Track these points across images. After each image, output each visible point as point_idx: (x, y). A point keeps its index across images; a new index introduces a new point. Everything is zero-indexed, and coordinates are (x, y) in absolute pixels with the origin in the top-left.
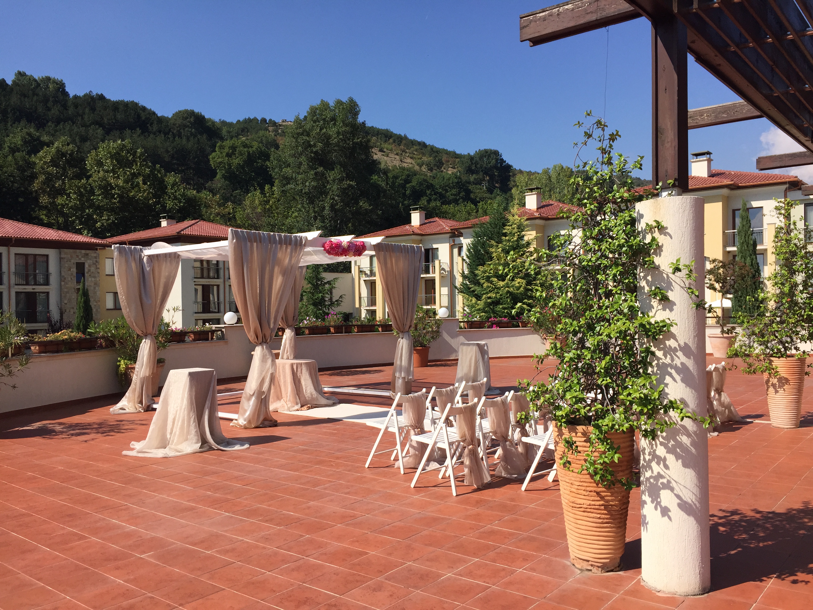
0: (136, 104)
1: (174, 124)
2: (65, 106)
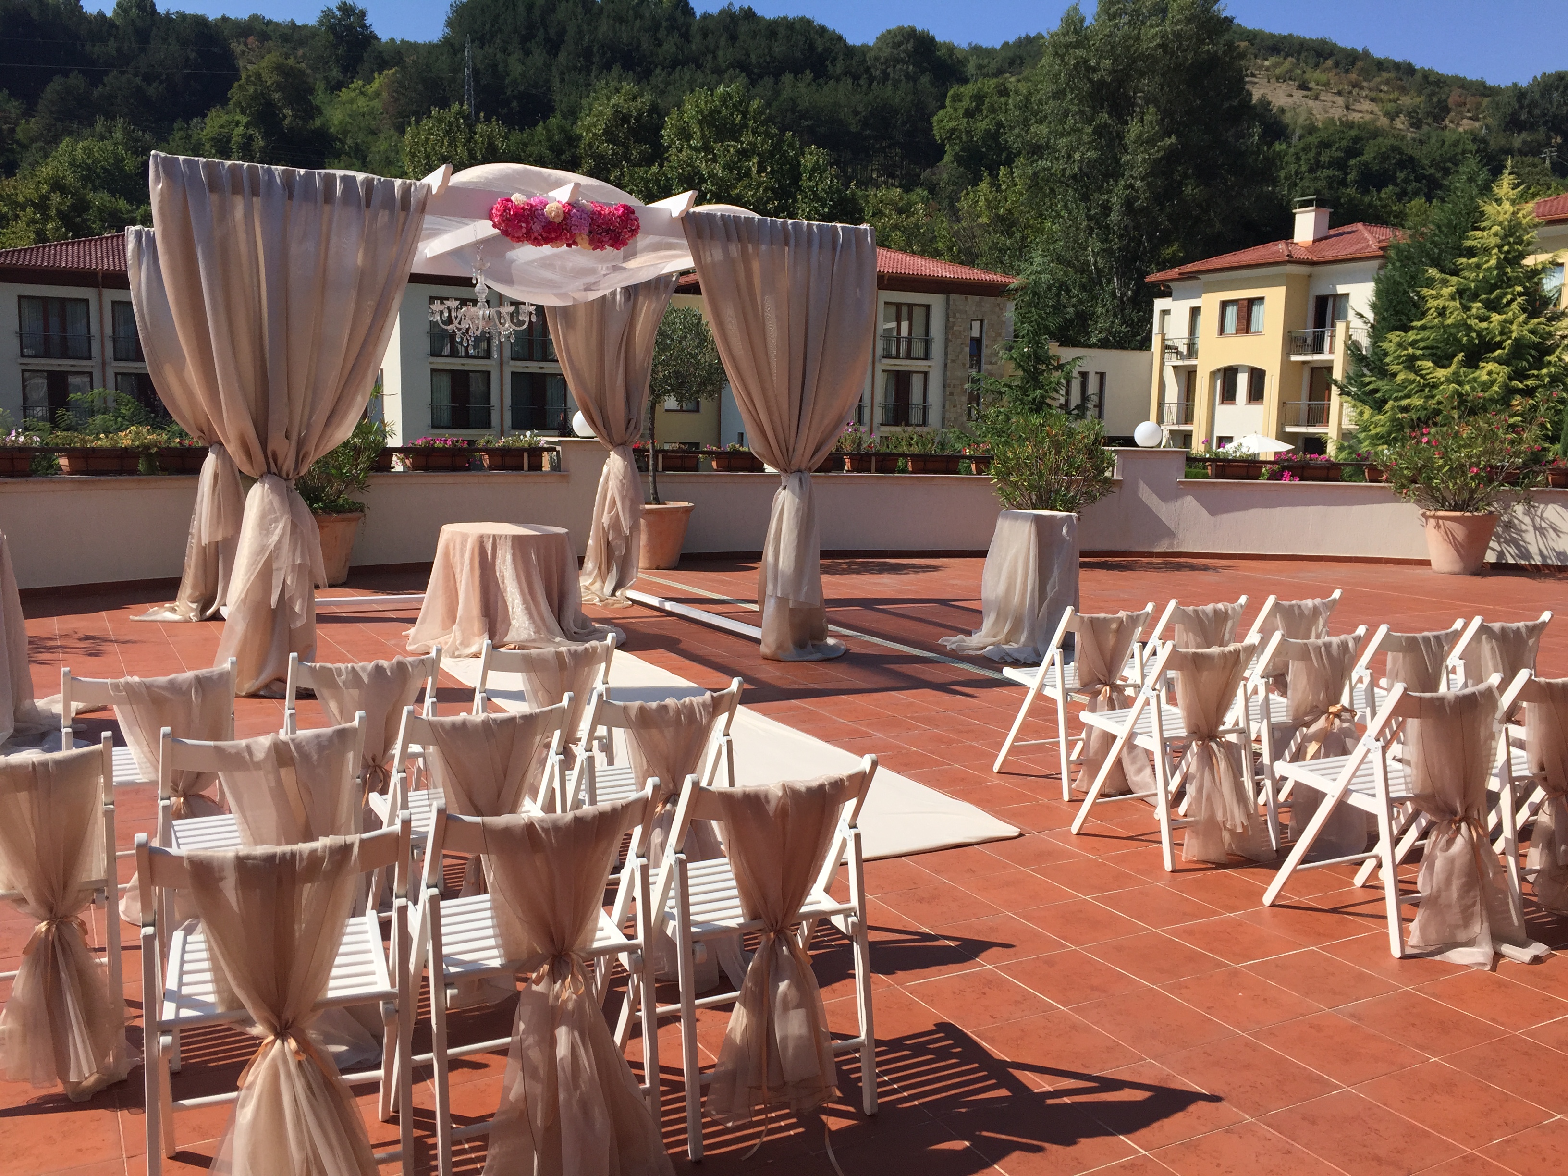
0: (809, 22)
1: (877, 59)
2: (686, 37)
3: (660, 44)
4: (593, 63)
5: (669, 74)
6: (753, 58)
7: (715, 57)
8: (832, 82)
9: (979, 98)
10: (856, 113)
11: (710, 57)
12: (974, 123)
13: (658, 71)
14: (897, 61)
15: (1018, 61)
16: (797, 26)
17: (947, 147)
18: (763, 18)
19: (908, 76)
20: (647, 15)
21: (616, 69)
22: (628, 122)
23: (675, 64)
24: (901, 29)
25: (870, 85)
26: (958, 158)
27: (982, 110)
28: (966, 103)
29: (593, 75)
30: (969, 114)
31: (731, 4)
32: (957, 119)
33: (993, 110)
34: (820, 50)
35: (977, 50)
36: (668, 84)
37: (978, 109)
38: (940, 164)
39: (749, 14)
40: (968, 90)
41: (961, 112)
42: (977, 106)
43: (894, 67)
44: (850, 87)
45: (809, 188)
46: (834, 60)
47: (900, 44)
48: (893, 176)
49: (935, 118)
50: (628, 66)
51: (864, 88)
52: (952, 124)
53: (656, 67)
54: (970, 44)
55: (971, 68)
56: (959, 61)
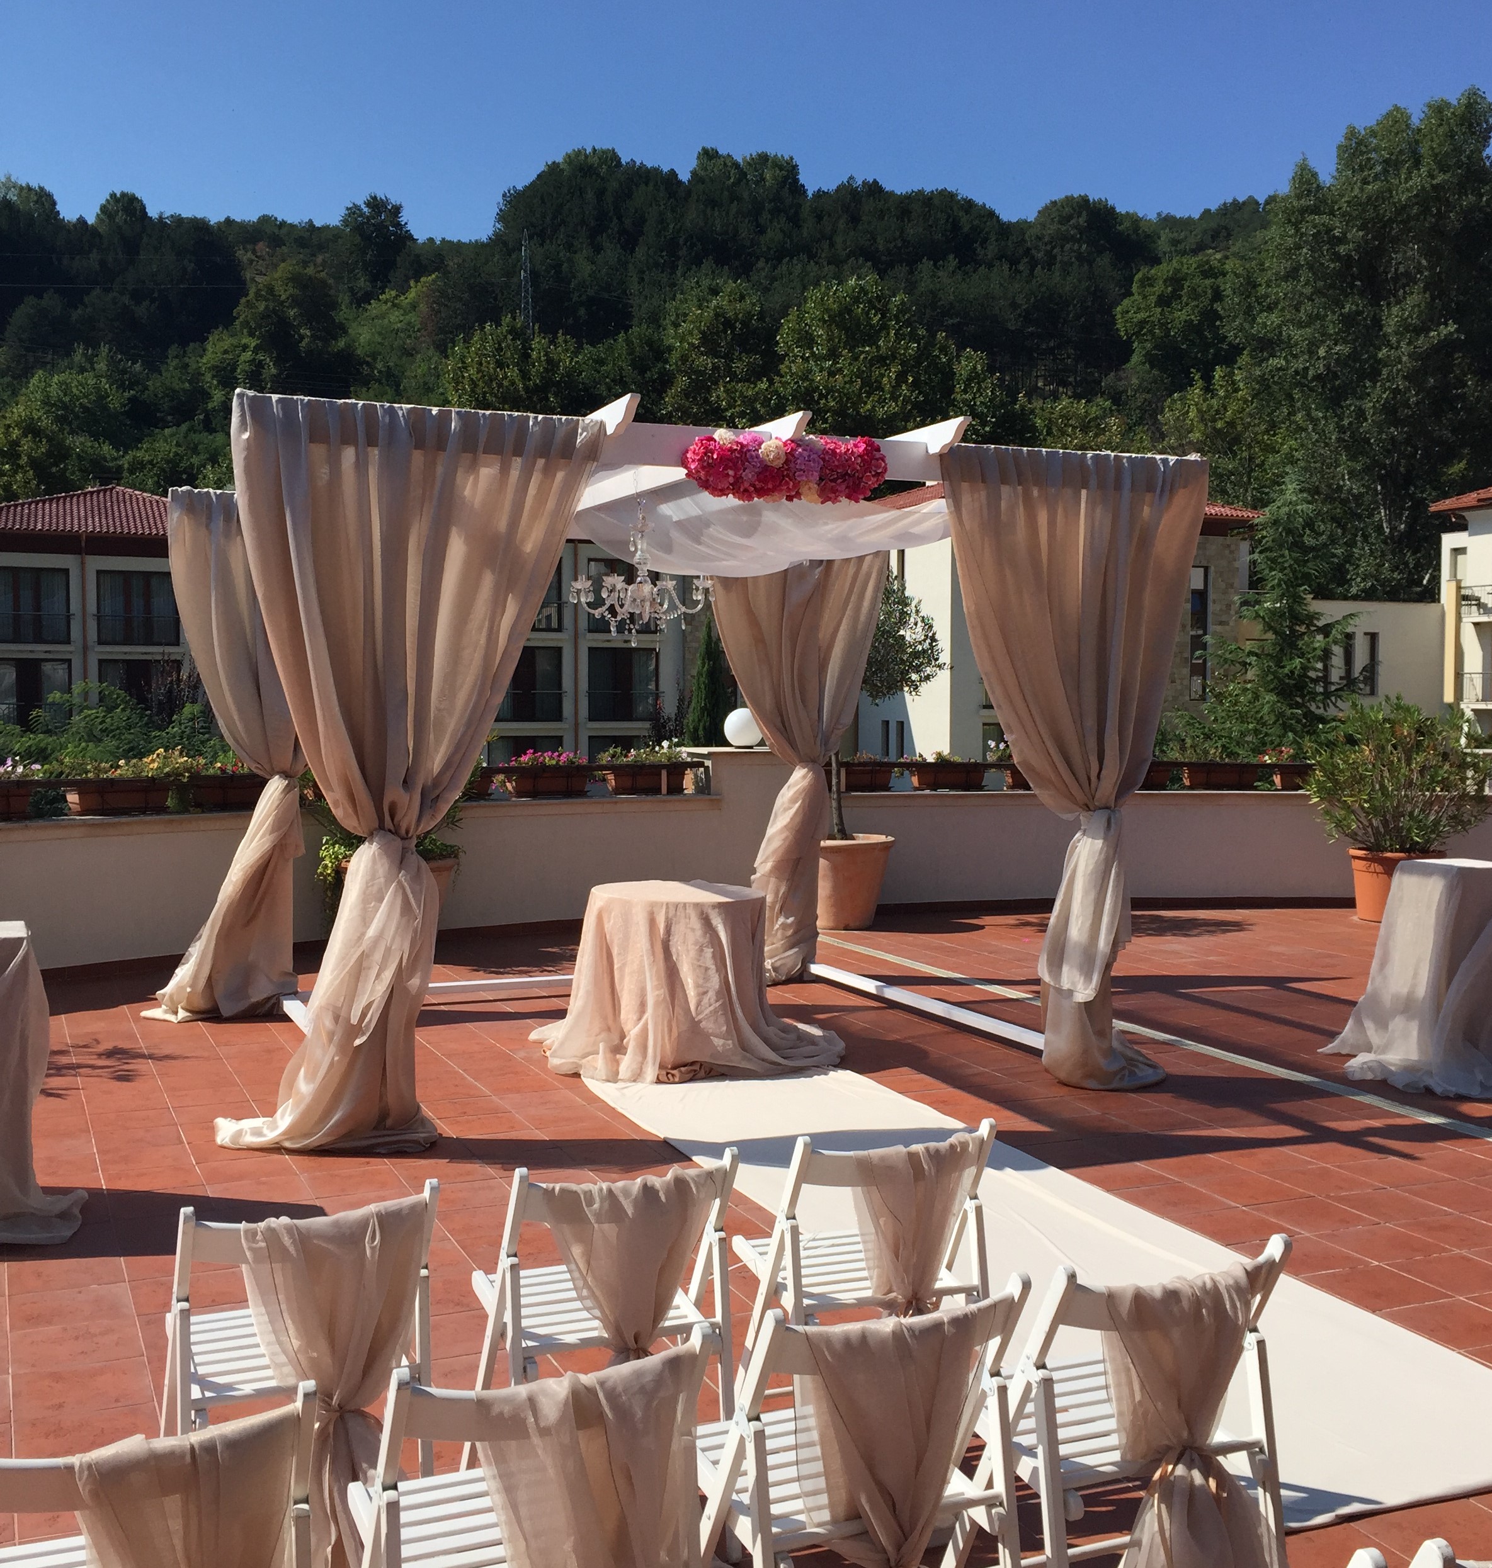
0: (952, 196)
1: (1039, 238)
2: (795, 221)
3: (762, 232)
4: (679, 258)
5: (775, 268)
6: (881, 245)
7: (832, 245)
8: (982, 270)
9: (1176, 281)
10: (1014, 305)
11: (825, 245)
12: (1171, 313)
13: (761, 264)
14: (1065, 238)
15: (1224, 233)
16: (936, 202)
17: (1135, 345)
18: (892, 193)
19: (1080, 258)
20: (746, 195)
21: (708, 264)
22: (733, 328)
23: (779, 255)
24: (1069, 200)
25: (1032, 270)
26: (1150, 359)
27: (1180, 297)
28: (1159, 288)
29: (679, 273)
30: (1164, 301)
31: (851, 178)
32: (1148, 308)
33: (1195, 294)
34: (966, 229)
35: (1168, 221)
36: (774, 279)
37: (1176, 296)
38: (1128, 365)
39: (874, 189)
40: (1163, 270)
41: (1153, 299)
42: (1174, 291)
43: (1062, 247)
44: (1006, 272)
45: (965, 401)
46: (985, 240)
47: (1069, 218)
48: (1065, 384)
49: (1119, 309)
50: (720, 262)
51: (1026, 273)
52: (1142, 315)
53: (758, 259)
54: (1159, 214)
55: (1163, 244)
56: (1148, 236)
